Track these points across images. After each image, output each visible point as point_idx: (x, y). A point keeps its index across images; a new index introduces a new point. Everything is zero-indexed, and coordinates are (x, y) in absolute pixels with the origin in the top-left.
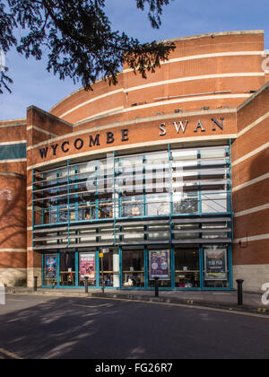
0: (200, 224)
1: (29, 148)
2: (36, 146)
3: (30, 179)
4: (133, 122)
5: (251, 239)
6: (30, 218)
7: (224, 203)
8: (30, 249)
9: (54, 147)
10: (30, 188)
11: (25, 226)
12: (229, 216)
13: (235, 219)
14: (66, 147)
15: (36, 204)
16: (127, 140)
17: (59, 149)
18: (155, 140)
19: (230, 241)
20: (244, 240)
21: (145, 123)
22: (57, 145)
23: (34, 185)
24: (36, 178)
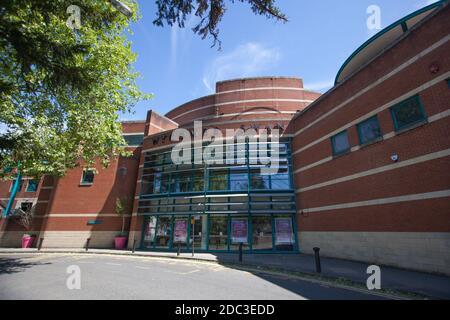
0: (271, 198)
3: (142, 159)
5: (311, 210)
6: (139, 189)
7: (287, 182)
8: (134, 214)
10: (142, 166)
11: (134, 195)
12: (292, 192)
13: (297, 194)
15: (144, 178)
19: (294, 211)
20: (305, 211)
23: (145, 164)
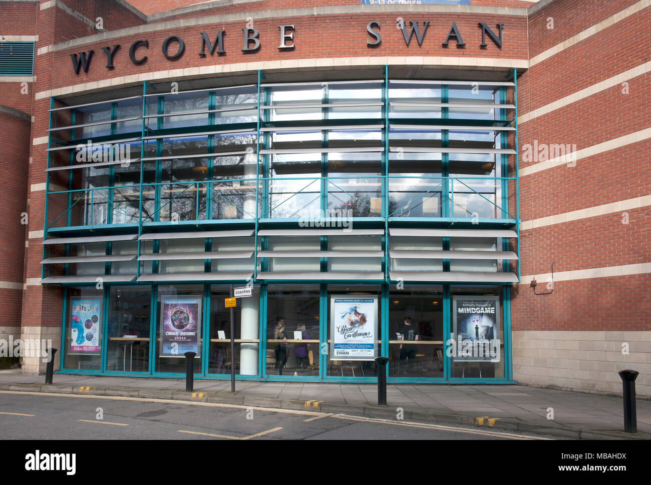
1: (43, 51)
2: (63, 46)
4: (305, 12)
5: (564, 277)
8: (35, 282)
9: (112, 52)
10: (40, 141)
13: (522, 234)
14: (140, 54)
16: (292, 49)
17: (122, 58)
18: (356, 54)
19: (513, 279)
20: (544, 278)
21: (334, 18)
22: (118, 48)
23: (52, 134)
24: (57, 119)
